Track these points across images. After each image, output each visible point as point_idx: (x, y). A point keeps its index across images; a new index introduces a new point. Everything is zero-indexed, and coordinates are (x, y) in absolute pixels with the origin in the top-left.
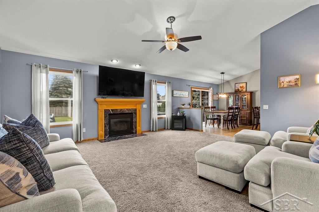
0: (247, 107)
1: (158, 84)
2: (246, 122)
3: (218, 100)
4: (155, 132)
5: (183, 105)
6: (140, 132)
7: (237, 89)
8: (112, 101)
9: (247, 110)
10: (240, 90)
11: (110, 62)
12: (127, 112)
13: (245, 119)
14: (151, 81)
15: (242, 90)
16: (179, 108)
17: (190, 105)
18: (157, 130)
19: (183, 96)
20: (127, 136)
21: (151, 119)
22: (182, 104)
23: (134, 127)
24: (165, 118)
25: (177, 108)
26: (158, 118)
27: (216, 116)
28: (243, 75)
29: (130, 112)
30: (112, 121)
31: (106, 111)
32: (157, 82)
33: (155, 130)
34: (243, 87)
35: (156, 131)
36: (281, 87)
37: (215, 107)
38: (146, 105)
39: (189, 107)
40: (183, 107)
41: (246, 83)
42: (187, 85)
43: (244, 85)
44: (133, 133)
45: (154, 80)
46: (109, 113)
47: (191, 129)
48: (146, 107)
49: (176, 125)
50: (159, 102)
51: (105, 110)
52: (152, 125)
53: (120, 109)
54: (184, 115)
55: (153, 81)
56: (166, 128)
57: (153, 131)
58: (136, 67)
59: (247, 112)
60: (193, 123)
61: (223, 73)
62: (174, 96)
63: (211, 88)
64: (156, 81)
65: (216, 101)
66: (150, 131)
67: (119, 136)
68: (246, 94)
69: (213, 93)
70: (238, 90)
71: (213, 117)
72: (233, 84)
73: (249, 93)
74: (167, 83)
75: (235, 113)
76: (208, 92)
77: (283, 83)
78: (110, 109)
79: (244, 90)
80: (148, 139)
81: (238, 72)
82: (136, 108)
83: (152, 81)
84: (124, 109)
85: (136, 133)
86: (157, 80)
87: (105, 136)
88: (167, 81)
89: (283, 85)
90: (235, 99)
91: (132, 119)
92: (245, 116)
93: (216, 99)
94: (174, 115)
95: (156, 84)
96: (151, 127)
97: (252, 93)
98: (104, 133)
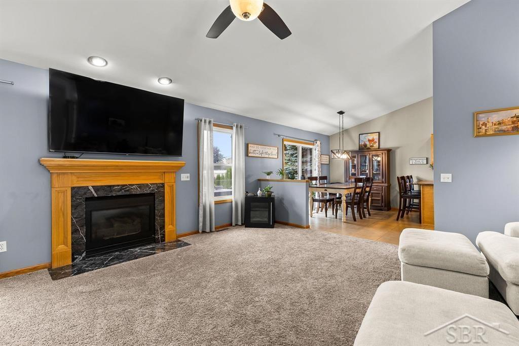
0: (383, 178)
1: (214, 128)
2: (380, 205)
3: (329, 164)
4: (208, 235)
5: (269, 174)
6: (174, 238)
7: (363, 143)
8: (93, 166)
9: (383, 183)
10: (368, 146)
11: (85, 62)
12: (139, 191)
13: (380, 198)
14: (199, 121)
15: (372, 146)
16: (259, 180)
17: (283, 175)
18: (214, 230)
19: (267, 156)
20: (138, 250)
21: (201, 205)
22: (265, 173)
23: (158, 227)
24: (232, 202)
25: (255, 181)
26: (217, 203)
27: (328, 194)
28: (374, 118)
29: (149, 192)
30: (98, 216)
31: (75, 191)
32: (212, 125)
33: (208, 230)
34: (373, 140)
35: (211, 231)
36: (480, 134)
37: (326, 177)
38: (189, 175)
39: (279, 177)
40: (268, 177)
41: (379, 133)
42: (275, 134)
43: (376, 136)
44: (155, 241)
45: (205, 121)
46: (88, 195)
47: (285, 224)
48: (189, 179)
49: (255, 217)
50: (217, 168)
51: (73, 188)
52: (201, 219)
53: (118, 186)
54: (271, 195)
55: (203, 121)
56: (234, 224)
57: (204, 232)
58: (161, 86)
59: (382, 186)
60: (289, 211)
61: (341, 113)
62: (250, 155)
63: (318, 142)
64: (210, 122)
65: (325, 166)
66: (197, 232)
67: (116, 251)
68: (379, 153)
69: (321, 152)
70: (365, 145)
71: (323, 196)
72: (355, 135)
73: (386, 152)
74: (234, 128)
75: (365, 189)
76: (311, 150)
77: (486, 126)
78: (90, 184)
79: (376, 146)
80: (189, 256)
81: (365, 114)
82: (162, 182)
83: (201, 121)
84: (133, 185)
85: (164, 241)
86: (212, 120)
87: (73, 255)
88: (235, 124)
89: (484, 131)
90: (361, 162)
91: (152, 209)
92: (379, 193)
93: (326, 163)
94: (249, 195)
95: (211, 130)
96: (201, 224)
97: (389, 152)
98: (70, 250)
